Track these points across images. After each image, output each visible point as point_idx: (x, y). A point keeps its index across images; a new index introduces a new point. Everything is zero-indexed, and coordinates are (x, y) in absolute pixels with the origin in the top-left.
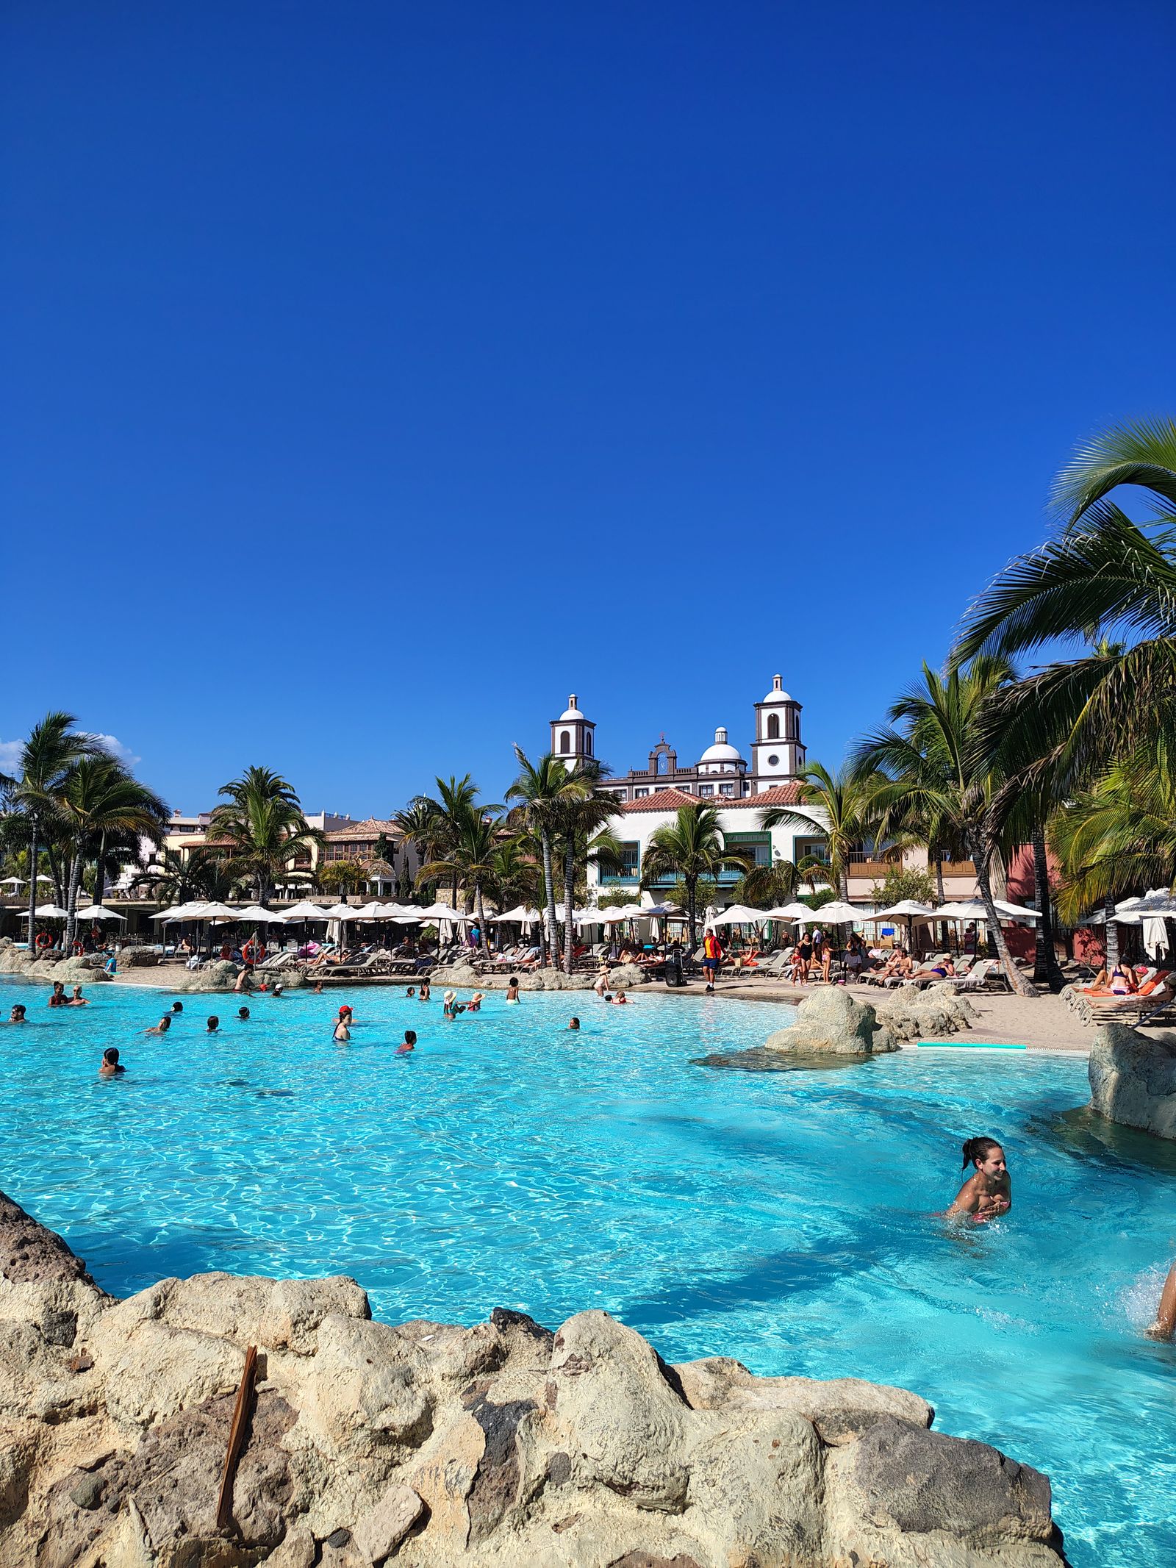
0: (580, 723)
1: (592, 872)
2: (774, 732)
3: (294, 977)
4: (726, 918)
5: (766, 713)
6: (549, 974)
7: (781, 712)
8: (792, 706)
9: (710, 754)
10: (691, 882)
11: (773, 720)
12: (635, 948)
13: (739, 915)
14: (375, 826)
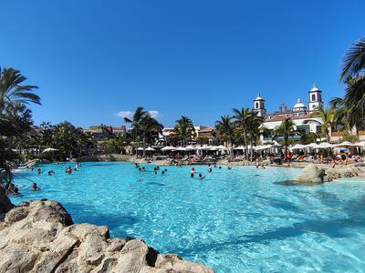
0: (261, 100)
1: (262, 137)
2: (314, 98)
3: (187, 162)
4: (295, 147)
5: (311, 94)
6: (246, 162)
7: (316, 94)
8: (319, 92)
9: (296, 106)
10: (286, 138)
11: (314, 96)
12: (271, 155)
13: (298, 146)
14: (211, 127)
